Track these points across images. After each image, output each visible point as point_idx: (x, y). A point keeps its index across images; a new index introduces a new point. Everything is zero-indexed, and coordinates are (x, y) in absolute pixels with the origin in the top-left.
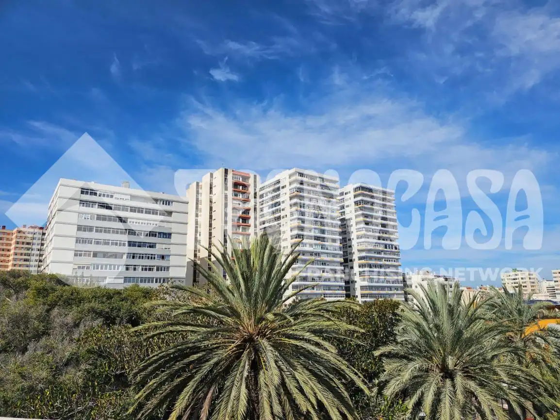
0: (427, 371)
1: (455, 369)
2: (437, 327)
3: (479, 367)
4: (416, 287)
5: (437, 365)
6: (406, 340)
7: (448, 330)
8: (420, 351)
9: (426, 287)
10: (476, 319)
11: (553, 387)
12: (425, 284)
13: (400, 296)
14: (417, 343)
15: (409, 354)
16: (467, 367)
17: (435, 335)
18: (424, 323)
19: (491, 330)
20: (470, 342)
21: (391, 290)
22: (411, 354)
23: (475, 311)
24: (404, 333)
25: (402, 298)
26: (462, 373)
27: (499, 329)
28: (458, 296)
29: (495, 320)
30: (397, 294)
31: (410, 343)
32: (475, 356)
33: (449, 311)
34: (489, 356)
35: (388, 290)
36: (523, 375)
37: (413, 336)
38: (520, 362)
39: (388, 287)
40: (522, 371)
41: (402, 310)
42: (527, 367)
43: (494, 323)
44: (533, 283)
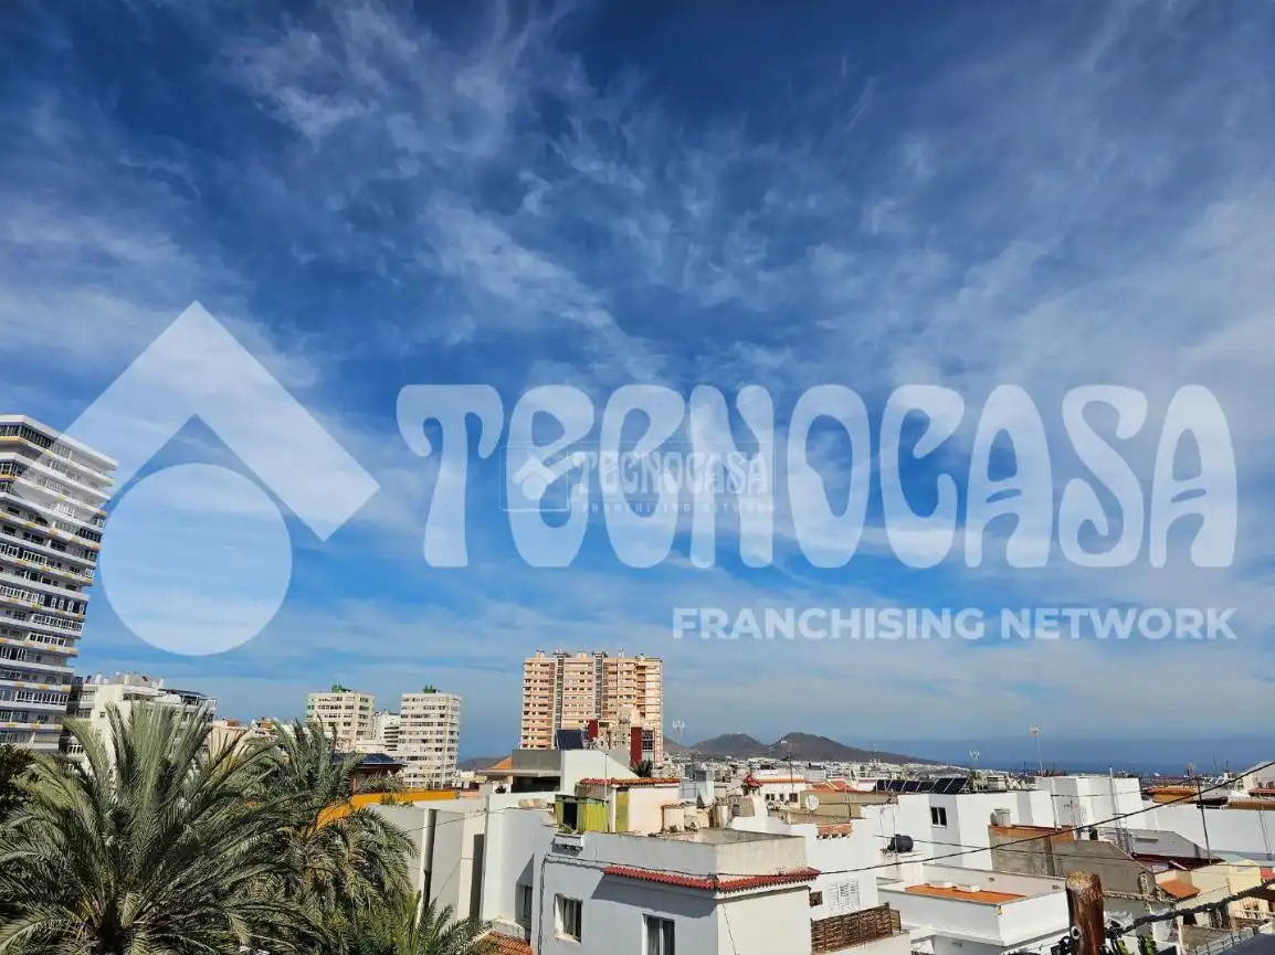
0: (56, 940)
1: (134, 926)
2: (121, 818)
3: (195, 913)
4: (102, 715)
5: (90, 919)
6: (19, 860)
7: (146, 827)
8: (53, 887)
9: (126, 715)
10: (219, 796)
11: (339, 940)
12: (125, 708)
13: (47, 738)
14: (49, 865)
15: (17, 898)
16: (167, 918)
17: (108, 843)
18: (87, 812)
19: (246, 820)
20: (190, 852)
21: (25, 720)
22: (24, 899)
23: (224, 778)
24: (18, 841)
25: (54, 742)
26: (150, 933)
27: (266, 818)
28: (197, 742)
29: (264, 799)
30: (39, 732)
31: (29, 867)
32: (196, 887)
33: (161, 778)
34: (226, 884)
35: (15, 720)
36: (287, 921)
37: (45, 847)
38: (289, 893)
39: (16, 711)
40: (287, 912)
41: (34, 775)
42: (301, 902)
43: (260, 805)
44: (365, 717)
